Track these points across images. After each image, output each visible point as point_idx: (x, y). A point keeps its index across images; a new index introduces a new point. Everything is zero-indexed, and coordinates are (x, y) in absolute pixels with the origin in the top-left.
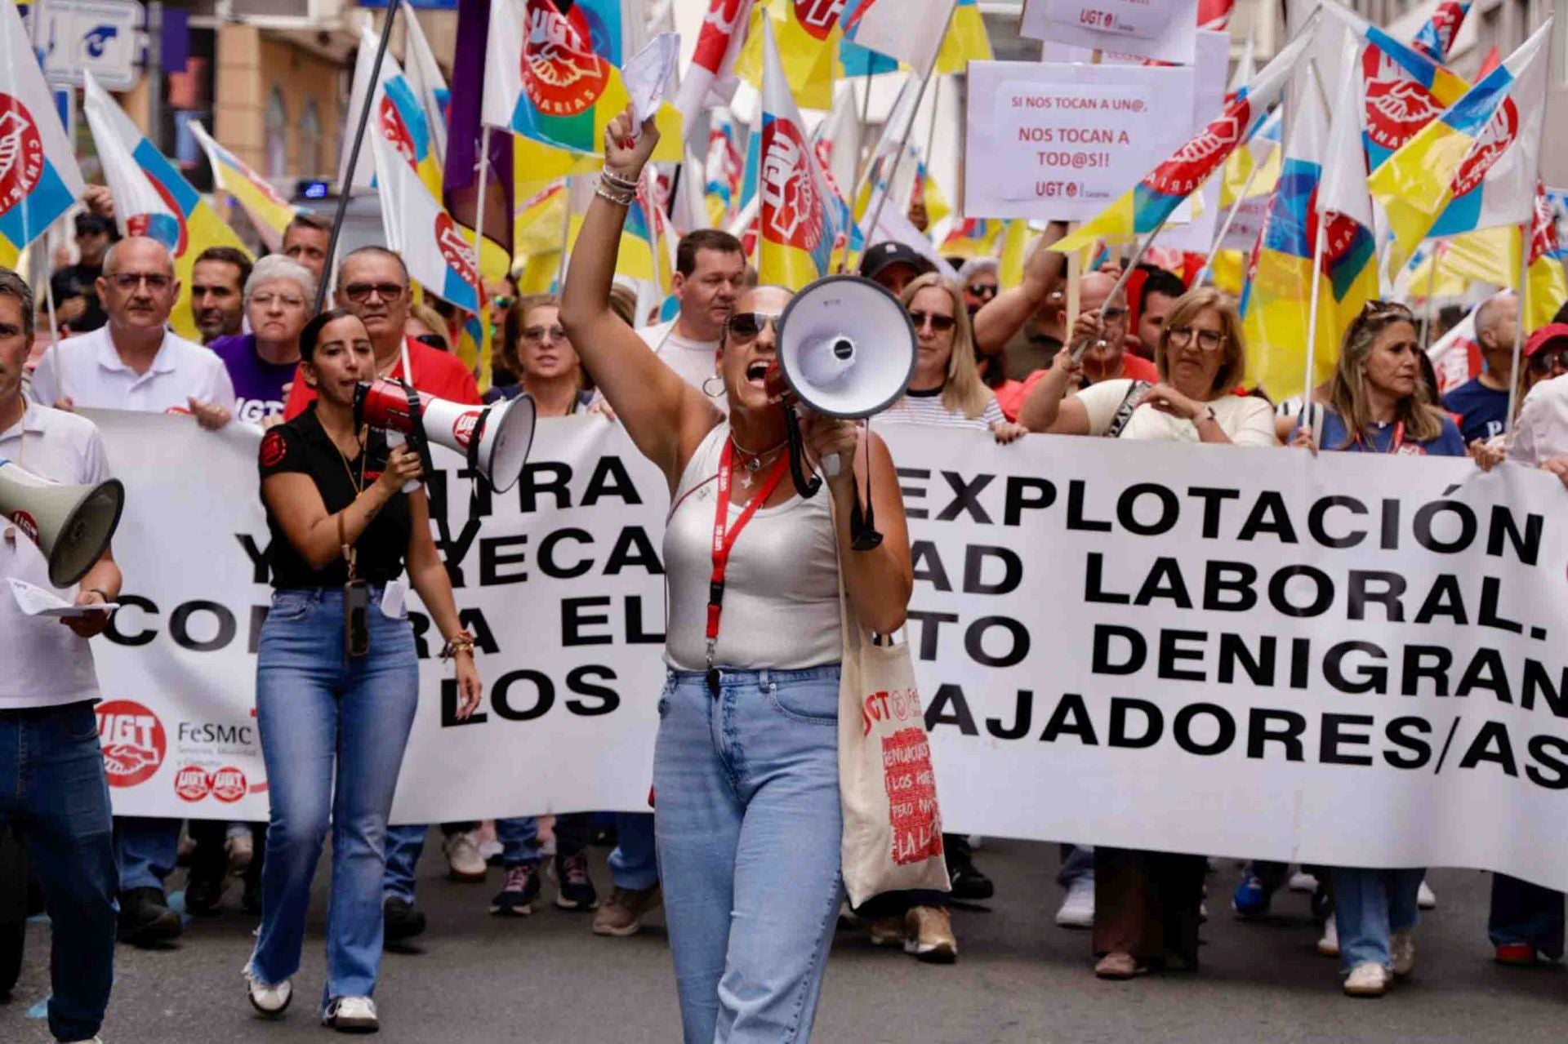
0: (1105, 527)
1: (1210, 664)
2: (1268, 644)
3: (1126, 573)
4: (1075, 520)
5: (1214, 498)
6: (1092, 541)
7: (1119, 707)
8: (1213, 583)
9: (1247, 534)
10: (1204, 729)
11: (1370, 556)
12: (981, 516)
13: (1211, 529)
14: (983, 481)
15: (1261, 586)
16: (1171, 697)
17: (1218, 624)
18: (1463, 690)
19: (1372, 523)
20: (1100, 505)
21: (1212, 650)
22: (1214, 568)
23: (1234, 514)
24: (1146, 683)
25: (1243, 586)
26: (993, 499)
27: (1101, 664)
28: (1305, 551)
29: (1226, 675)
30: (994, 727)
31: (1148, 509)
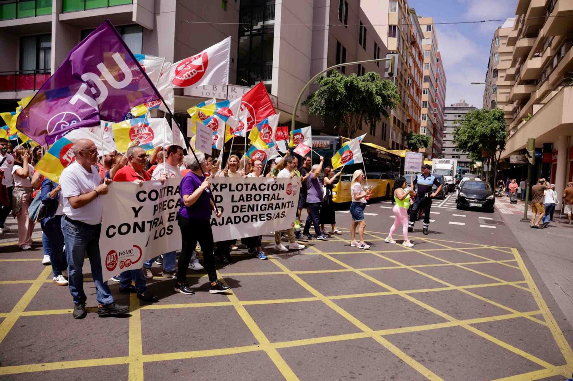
0: (234, 191)
1: (246, 210)
2: (254, 205)
3: (236, 198)
4: (230, 190)
5: (247, 185)
6: (232, 193)
7: (235, 217)
8: (247, 198)
9: (251, 190)
10: (246, 219)
11: (266, 192)
12: (217, 190)
13: (247, 190)
14: (217, 184)
15: (253, 197)
16: (241, 215)
17: (247, 203)
18: (275, 209)
19: (266, 187)
20: (233, 188)
21: (247, 207)
22: (247, 195)
23: (250, 187)
24: (239, 214)
25: (250, 198)
26: (218, 188)
27: (233, 212)
28: (258, 192)
29: (248, 211)
30: (219, 223)
31: (240, 187)
